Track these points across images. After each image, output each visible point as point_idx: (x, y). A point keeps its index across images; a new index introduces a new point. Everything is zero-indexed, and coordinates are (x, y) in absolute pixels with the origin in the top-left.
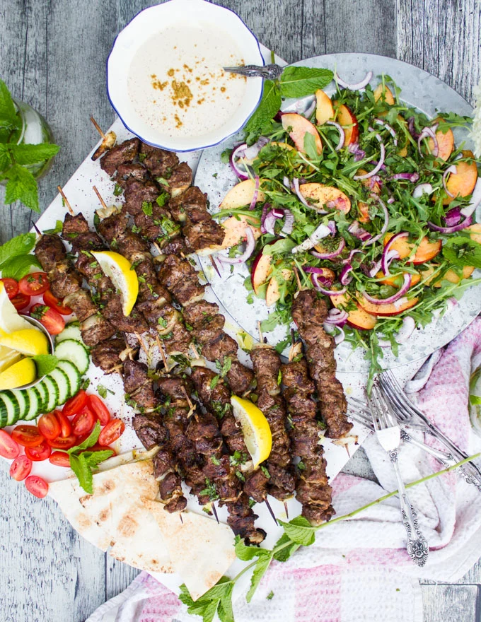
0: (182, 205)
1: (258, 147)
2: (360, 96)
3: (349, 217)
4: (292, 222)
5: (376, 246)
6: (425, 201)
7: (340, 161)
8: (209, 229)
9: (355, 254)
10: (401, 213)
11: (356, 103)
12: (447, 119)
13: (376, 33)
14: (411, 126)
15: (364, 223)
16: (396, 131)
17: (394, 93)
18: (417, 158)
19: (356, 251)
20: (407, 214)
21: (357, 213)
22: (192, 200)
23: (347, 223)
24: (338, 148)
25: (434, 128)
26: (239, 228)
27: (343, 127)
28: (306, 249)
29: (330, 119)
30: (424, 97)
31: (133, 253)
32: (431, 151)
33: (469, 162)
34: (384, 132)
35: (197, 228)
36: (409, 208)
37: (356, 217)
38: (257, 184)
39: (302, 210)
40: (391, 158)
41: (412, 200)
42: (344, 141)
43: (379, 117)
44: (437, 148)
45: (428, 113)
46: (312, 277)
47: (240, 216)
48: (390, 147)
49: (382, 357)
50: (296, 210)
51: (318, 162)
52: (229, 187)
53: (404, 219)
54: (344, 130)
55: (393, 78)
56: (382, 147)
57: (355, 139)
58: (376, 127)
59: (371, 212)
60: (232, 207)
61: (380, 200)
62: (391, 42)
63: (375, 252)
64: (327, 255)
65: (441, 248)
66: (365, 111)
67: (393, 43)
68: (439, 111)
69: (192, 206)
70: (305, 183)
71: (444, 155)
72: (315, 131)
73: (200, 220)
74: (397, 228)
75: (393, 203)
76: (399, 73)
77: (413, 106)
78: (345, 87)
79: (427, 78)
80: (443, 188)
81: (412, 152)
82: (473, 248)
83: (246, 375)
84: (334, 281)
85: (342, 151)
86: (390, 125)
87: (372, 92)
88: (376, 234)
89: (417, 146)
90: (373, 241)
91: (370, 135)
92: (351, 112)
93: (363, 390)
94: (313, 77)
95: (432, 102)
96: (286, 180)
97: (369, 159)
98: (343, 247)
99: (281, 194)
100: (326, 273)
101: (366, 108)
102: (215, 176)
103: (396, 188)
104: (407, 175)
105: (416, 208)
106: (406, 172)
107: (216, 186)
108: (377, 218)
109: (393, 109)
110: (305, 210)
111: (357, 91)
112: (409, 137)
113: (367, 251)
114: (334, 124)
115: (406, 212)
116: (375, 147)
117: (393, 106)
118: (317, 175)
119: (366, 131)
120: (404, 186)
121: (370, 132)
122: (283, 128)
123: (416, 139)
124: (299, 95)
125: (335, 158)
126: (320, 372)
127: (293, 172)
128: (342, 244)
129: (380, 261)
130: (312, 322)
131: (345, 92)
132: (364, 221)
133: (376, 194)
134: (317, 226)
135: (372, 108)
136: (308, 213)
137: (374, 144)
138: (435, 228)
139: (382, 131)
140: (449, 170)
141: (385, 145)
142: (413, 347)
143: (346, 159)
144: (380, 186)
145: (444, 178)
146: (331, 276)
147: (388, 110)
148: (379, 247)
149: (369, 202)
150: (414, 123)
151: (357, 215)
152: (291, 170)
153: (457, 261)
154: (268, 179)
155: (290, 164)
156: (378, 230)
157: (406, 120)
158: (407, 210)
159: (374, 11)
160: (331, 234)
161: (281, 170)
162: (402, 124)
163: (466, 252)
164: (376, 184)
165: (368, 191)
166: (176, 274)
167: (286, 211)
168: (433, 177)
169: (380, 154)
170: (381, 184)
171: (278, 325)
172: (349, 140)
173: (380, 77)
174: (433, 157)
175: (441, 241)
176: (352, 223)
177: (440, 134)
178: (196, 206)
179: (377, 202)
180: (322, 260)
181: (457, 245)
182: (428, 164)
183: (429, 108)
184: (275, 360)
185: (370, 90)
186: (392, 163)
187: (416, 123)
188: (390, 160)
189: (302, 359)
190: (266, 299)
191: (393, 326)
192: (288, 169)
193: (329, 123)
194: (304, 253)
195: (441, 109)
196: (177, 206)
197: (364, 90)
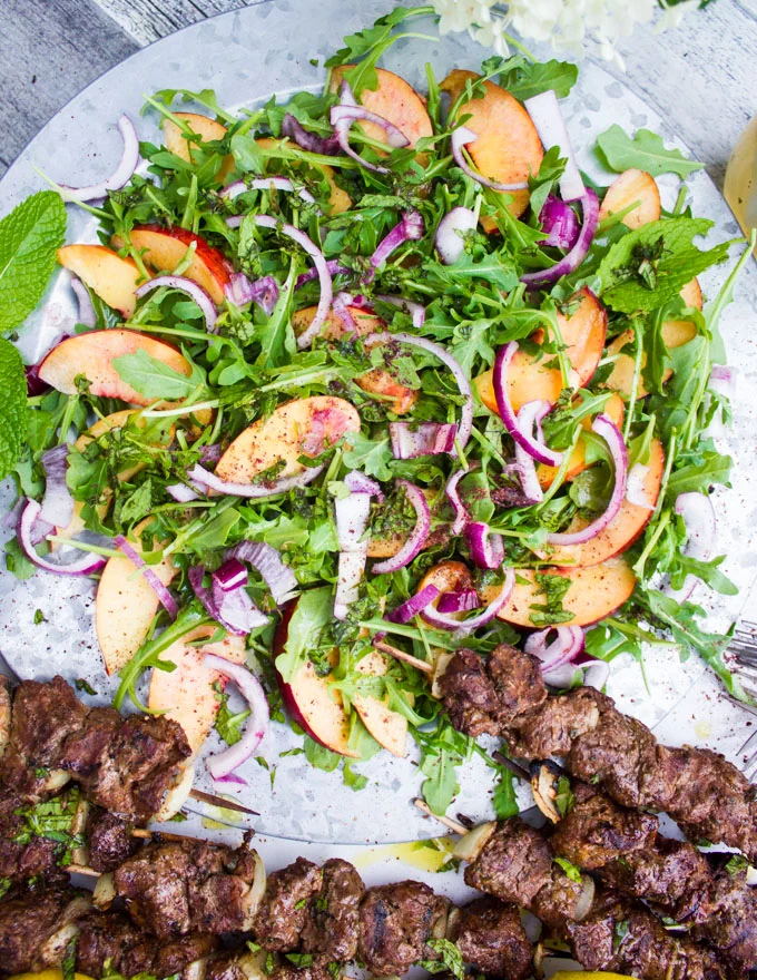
0: (32, 763)
1: (59, 481)
2: (149, 182)
3: (372, 428)
4: (276, 560)
5: (482, 430)
6: (479, 248)
7: (241, 343)
8: (134, 754)
9: (458, 489)
10: (465, 322)
11: (157, 201)
12: (351, 57)
13: (66, 47)
14: (300, 137)
15: (412, 408)
16: (284, 175)
17: (207, 111)
18: (378, 184)
19: (454, 481)
20: (476, 309)
21: (377, 403)
22: (42, 730)
23: (381, 445)
24: (212, 321)
25: (347, 98)
26: (190, 674)
27: (178, 272)
28: (357, 580)
29: (138, 282)
30: (267, 62)
31: (38, 950)
32: (387, 143)
33: (476, 92)
34: (264, 199)
35: (109, 778)
36: (467, 293)
37: (383, 414)
38: (132, 555)
39: (270, 516)
40: (330, 235)
41: (453, 272)
42: (209, 296)
43: (225, 181)
44: (390, 129)
45: (306, 83)
46: (428, 620)
47: (163, 657)
48: (305, 216)
49: (703, 614)
50: (259, 526)
51: (201, 388)
52: (89, 611)
53: (481, 326)
54: (184, 276)
55: (173, 88)
56: (292, 232)
57: (223, 269)
58: (241, 207)
59: (401, 377)
60: (134, 647)
61: (394, 337)
62: (109, 36)
63: (492, 444)
64: (409, 548)
65: (600, 303)
66: (185, 199)
67: (113, 33)
68: (322, 60)
69: (53, 743)
70: (221, 454)
71: (416, 127)
72: (133, 336)
73: (96, 753)
74: (483, 355)
75: (429, 316)
76: (176, 67)
77: (266, 98)
78: (104, 194)
79: (237, 23)
80: (486, 189)
81: (355, 183)
82: (661, 241)
83: (503, 931)
84: (473, 577)
85: (222, 320)
86: (262, 177)
87: (163, 149)
88: (458, 408)
89: (354, 160)
90: (466, 428)
91: (246, 232)
92: (162, 228)
93: (725, 702)
94: (20, 239)
95: (290, 57)
96: (178, 491)
97: (291, 280)
98: (423, 498)
99: (198, 526)
100: (441, 580)
101: (181, 192)
102: (39, 618)
103: (399, 280)
104: (393, 235)
105: (475, 279)
106: (386, 231)
107: (61, 637)
108: (427, 375)
109: (235, 140)
110: (275, 507)
111: (132, 178)
112: (319, 162)
113: (474, 456)
114: (154, 284)
115: (470, 307)
116: (277, 247)
117: (228, 136)
118: (226, 415)
119: (229, 236)
120: (413, 261)
121: (237, 228)
122: (67, 396)
123: (336, 150)
124: (34, 299)
125: (225, 348)
126: (639, 787)
127: (175, 460)
128: (413, 494)
129: (520, 451)
130: (523, 715)
131: (113, 203)
132: (407, 404)
133: (375, 331)
134: (329, 512)
135: (195, 179)
136: (287, 507)
137: (270, 242)
138: (548, 277)
139: (258, 201)
140: (457, 144)
141: (290, 222)
142: (736, 533)
143: (249, 326)
144: (366, 309)
145: (467, 168)
146: (457, 574)
147: (229, 152)
148: (490, 426)
149: (377, 360)
150: (300, 126)
151: (383, 408)
152: (167, 462)
153: (655, 297)
154: (145, 518)
155: (154, 450)
156: (453, 397)
157: (281, 136)
158: (468, 301)
159: (23, 13)
160: (374, 499)
161: (148, 484)
162: (282, 149)
163: (657, 262)
164: (356, 313)
165: (354, 343)
166: (167, 894)
167: (242, 553)
168: (446, 187)
169: (302, 249)
170: (364, 302)
171: (457, 768)
172: (214, 284)
173: (149, 110)
174: (405, 151)
175: (586, 289)
176: (389, 434)
177: (370, 98)
178: (61, 733)
179: (393, 345)
180: (409, 565)
181: (621, 267)
182: (411, 173)
183: (296, 72)
184: (525, 842)
185: (157, 152)
186: (342, 240)
187: (305, 121)
188: (332, 239)
189: (573, 788)
190: (382, 747)
191: (670, 543)
192: (159, 466)
193: (143, 292)
194: (363, 594)
195: (319, 52)
196: (25, 774)
197: (146, 164)
